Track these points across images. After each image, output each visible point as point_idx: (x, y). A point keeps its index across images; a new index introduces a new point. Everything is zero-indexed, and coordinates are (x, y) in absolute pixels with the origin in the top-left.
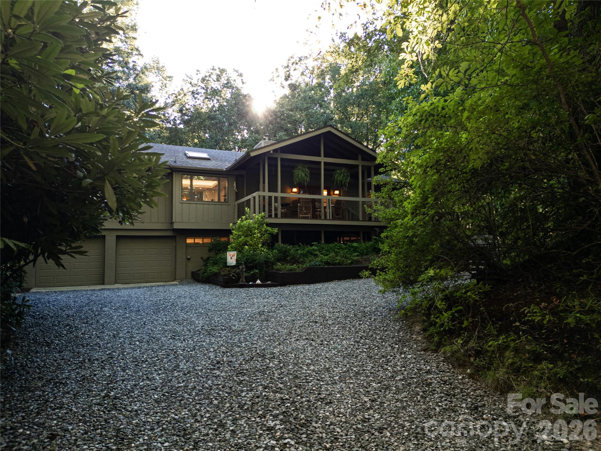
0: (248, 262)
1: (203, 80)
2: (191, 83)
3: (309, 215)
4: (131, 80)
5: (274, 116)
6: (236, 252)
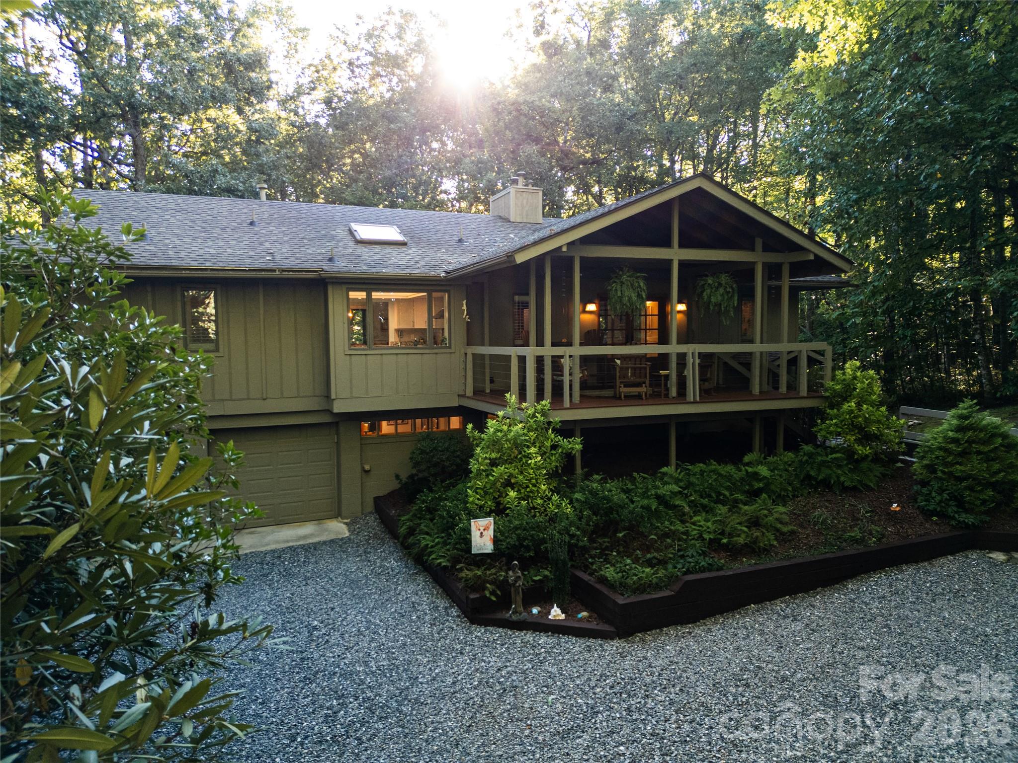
0: (521, 545)
1: (369, 36)
2: (345, 43)
3: (643, 389)
4: (227, 42)
5: (514, 113)
6: (491, 519)
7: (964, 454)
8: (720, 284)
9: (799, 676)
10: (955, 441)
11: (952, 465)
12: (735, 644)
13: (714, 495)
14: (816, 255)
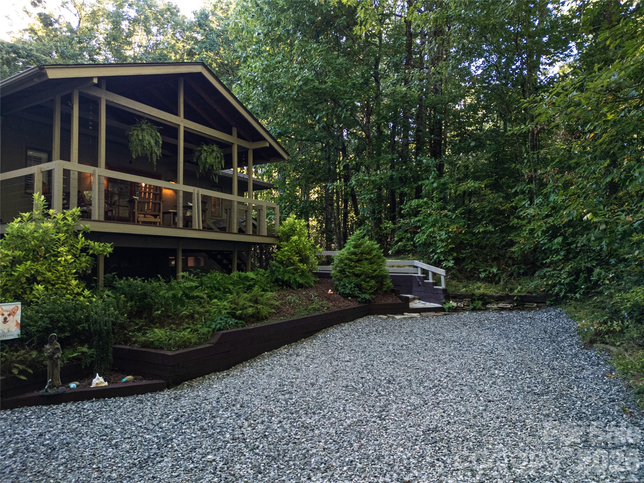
7: (359, 261)
8: (213, 151)
9: (321, 380)
10: (354, 253)
11: (354, 267)
12: (266, 374)
13: (222, 289)
14: (270, 144)
